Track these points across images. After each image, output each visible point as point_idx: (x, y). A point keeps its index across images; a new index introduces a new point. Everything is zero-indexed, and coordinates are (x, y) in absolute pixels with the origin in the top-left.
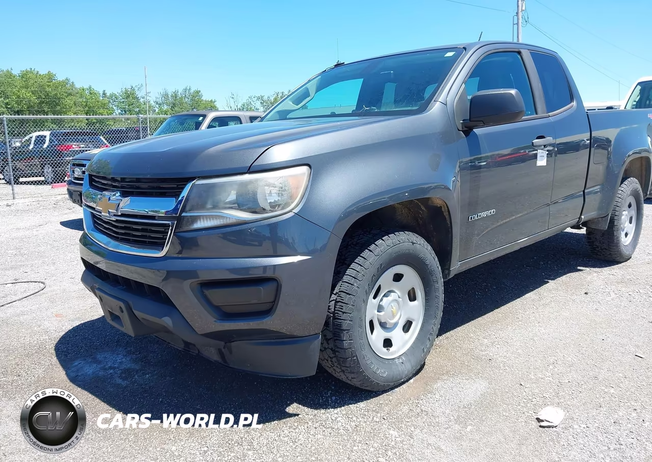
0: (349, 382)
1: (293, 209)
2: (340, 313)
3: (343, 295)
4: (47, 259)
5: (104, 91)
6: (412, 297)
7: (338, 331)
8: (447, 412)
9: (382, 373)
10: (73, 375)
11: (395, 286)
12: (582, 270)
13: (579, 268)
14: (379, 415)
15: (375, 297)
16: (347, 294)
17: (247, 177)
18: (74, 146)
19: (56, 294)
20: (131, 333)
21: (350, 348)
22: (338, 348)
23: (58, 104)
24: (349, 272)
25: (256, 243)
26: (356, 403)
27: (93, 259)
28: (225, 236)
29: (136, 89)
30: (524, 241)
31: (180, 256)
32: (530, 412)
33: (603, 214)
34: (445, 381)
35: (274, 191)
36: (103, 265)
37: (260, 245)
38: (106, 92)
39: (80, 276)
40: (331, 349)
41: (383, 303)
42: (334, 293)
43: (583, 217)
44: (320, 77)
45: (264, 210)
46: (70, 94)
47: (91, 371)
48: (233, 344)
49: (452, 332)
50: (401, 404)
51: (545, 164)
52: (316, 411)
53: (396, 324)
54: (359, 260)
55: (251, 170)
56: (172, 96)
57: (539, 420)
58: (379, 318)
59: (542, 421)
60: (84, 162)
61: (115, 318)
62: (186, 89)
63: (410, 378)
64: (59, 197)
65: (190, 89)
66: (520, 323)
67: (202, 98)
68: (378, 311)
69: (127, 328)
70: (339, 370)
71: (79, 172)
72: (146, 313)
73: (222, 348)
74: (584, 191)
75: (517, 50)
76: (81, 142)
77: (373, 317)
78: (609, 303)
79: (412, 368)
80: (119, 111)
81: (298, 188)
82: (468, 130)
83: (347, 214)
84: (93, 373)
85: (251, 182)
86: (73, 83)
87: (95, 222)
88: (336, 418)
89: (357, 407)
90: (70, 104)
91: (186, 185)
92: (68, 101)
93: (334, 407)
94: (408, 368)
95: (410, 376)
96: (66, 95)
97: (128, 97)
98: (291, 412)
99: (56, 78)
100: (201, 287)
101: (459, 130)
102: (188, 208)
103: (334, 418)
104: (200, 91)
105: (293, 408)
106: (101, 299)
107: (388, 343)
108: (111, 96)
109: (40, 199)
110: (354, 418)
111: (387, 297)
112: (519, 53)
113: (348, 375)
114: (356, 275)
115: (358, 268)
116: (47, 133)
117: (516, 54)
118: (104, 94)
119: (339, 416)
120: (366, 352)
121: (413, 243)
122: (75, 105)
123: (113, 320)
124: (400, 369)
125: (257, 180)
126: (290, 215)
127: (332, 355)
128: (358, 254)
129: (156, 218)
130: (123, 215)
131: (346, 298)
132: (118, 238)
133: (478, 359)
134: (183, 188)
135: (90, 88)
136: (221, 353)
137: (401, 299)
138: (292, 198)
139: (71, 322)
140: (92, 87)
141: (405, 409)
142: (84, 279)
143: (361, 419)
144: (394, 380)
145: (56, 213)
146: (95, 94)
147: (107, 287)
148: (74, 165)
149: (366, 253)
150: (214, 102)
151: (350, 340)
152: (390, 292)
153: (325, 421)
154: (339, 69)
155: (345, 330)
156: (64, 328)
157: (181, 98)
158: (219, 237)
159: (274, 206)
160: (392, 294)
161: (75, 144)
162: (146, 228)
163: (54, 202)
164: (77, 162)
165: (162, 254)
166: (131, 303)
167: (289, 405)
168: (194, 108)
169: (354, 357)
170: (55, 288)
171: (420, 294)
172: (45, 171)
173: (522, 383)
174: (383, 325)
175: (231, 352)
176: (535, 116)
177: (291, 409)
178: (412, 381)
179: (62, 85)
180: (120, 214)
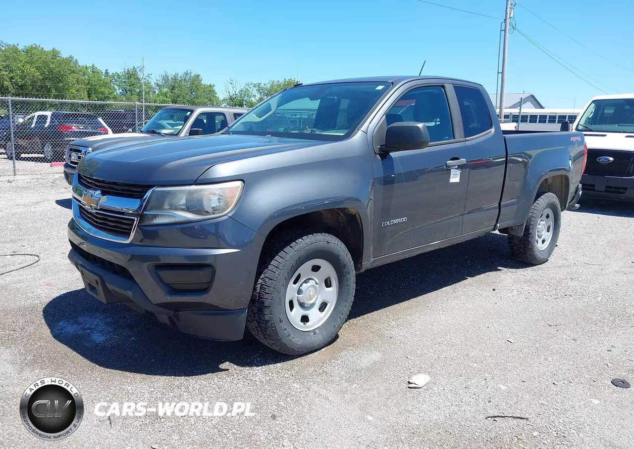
0: (270, 346)
1: (228, 213)
2: (264, 293)
3: (267, 280)
4: (42, 235)
5: (107, 70)
6: (328, 284)
7: (261, 307)
8: (343, 373)
9: (297, 341)
10: (58, 332)
11: (313, 275)
12: (501, 270)
13: (499, 268)
14: (290, 373)
15: (295, 283)
16: (270, 279)
17: (193, 187)
18: (73, 127)
19: (48, 267)
20: (104, 301)
21: (270, 321)
22: (261, 320)
23: (61, 81)
24: (273, 262)
25: (203, 237)
26: (275, 363)
27: (77, 240)
28: (183, 230)
29: (138, 70)
30: (436, 244)
31: (141, 244)
32: (406, 377)
33: (519, 223)
34: (349, 351)
35: (216, 198)
36: (85, 247)
37: (206, 238)
38: (108, 71)
39: (68, 253)
40: (257, 321)
41: (302, 288)
42: (261, 278)
43: (498, 225)
44: (281, 95)
45: (207, 212)
46: (73, 72)
47: (72, 330)
48: (180, 313)
49: (368, 315)
50: (309, 365)
51: (459, 181)
52: (243, 368)
53: (313, 305)
54: (282, 253)
55: (197, 182)
56: (172, 78)
57: (409, 383)
58: (299, 298)
59: (412, 383)
60: (80, 148)
61: (92, 288)
62: (187, 74)
63: (323, 348)
64: (57, 176)
65: (191, 73)
66: (428, 310)
67: (202, 82)
68: (298, 294)
69: (102, 297)
70: (262, 337)
71: (75, 157)
72: (116, 286)
73: (172, 315)
74: (500, 204)
75: (441, 84)
76: (81, 123)
77: (293, 298)
78: (508, 298)
79: (324, 339)
80: (121, 91)
81: (233, 197)
82: (384, 154)
83: (272, 217)
84: (74, 331)
85: (196, 191)
86: (76, 60)
87: (81, 212)
88: (256, 373)
89: (275, 366)
90: (73, 81)
91: (148, 190)
92: (71, 79)
93: (258, 366)
94: (319, 339)
95: (322, 346)
96: (69, 72)
97: (130, 77)
98: (223, 368)
99: (60, 56)
100: (156, 269)
101: (375, 153)
102: (148, 208)
103: (254, 373)
104: (199, 75)
105: (225, 365)
106: (82, 274)
107: (305, 319)
108: (113, 76)
109: (40, 177)
110: (270, 374)
111: (306, 283)
112: (443, 87)
113: (269, 341)
114: (278, 265)
115: (280, 260)
116: (49, 113)
117: (440, 87)
118: (107, 73)
119: (258, 373)
120: (284, 325)
121: (328, 243)
122: (78, 82)
123: (91, 290)
124: (313, 339)
125: (201, 190)
126: (226, 217)
127: (257, 326)
128: (282, 249)
129: (125, 214)
130: (101, 209)
131: (269, 282)
132: (97, 226)
133: (381, 336)
134: (146, 192)
135: (93, 66)
136: (170, 319)
137: (317, 285)
138: (227, 205)
139: (59, 291)
140: (95, 66)
141: (311, 370)
142: (71, 257)
143: (275, 375)
144: (307, 348)
145: (53, 192)
146: (98, 72)
147: (88, 264)
148: (71, 150)
149: (287, 249)
150: (213, 86)
151: (270, 314)
152: (310, 279)
153: (247, 375)
154: (297, 89)
155: (266, 307)
156: (53, 295)
157: (181, 81)
158: (178, 230)
159: (215, 210)
160: (311, 281)
161: (75, 125)
162: (118, 221)
163: (52, 181)
164: (74, 147)
165: (128, 241)
166: (104, 278)
167: (223, 363)
168: (194, 91)
169: (273, 327)
170: (47, 261)
171: (334, 282)
172: (46, 150)
173: (409, 357)
174: (302, 305)
175: (178, 320)
176: (453, 140)
177: (223, 366)
178: (323, 349)
179: (66, 63)
180: (99, 208)
